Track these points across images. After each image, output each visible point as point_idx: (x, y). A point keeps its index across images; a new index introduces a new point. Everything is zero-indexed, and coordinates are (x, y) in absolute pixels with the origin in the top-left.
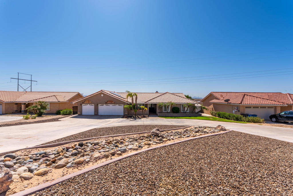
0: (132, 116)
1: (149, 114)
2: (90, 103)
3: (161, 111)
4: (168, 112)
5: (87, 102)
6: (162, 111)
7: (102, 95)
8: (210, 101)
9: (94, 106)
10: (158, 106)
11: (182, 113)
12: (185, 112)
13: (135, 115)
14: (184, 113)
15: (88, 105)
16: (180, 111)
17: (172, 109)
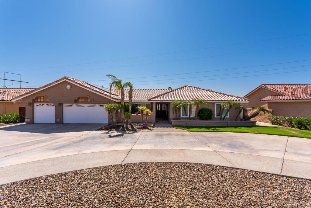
0: (119, 126)
1: (156, 122)
2: (48, 102)
3: (178, 115)
4: (190, 119)
5: (42, 100)
6: (180, 116)
7: (68, 87)
8: (264, 99)
9: (54, 107)
10: (172, 106)
11: (217, 119)
12: (223, 117)
13: (127, 123)
14: (221, 119)
15: (45, 104)
16: (213, 116)
17: (199, 113)
